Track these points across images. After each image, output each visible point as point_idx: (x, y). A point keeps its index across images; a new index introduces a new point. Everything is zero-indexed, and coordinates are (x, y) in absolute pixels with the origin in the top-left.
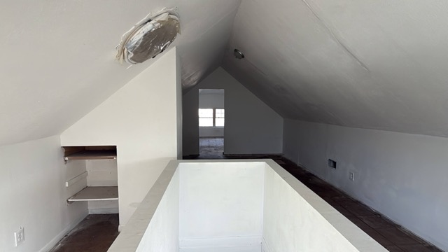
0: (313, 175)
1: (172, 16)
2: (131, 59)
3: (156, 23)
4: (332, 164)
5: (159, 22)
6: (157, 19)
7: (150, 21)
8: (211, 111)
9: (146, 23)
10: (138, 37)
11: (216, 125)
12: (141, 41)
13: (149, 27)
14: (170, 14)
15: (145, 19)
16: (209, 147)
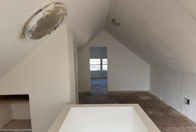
0: (172, 108)
1: (58, 5)
2: (31, 38)
3: (45, 12)
4: (186, 101)
5: (48, 11)
6: (46, 9)
7: (41, 11)
8: (99, 60)
9: (38, 12)
10: (33, 24)
11: (103, 70)
12: (36, 26)
13: (40, 15)
14: (57, 4)
15: (37, 10)
16: (98, 85)
